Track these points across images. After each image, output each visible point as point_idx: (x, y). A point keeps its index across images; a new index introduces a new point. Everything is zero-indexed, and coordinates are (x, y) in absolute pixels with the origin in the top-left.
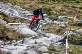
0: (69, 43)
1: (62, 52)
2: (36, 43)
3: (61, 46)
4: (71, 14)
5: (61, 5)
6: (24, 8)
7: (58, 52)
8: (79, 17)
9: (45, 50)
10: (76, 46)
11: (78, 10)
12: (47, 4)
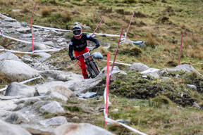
0: (112, 93)
1: (94, 114)
2: (37, 94)
3: (93, 101)
4: (115, 29)
5: (92, 7)
6: (10, 16)
7: (86, 115)
8: (133, 35)
9: (58, 109)
10: (127, 99)
11: (131, 19)
12: (63, 5)
